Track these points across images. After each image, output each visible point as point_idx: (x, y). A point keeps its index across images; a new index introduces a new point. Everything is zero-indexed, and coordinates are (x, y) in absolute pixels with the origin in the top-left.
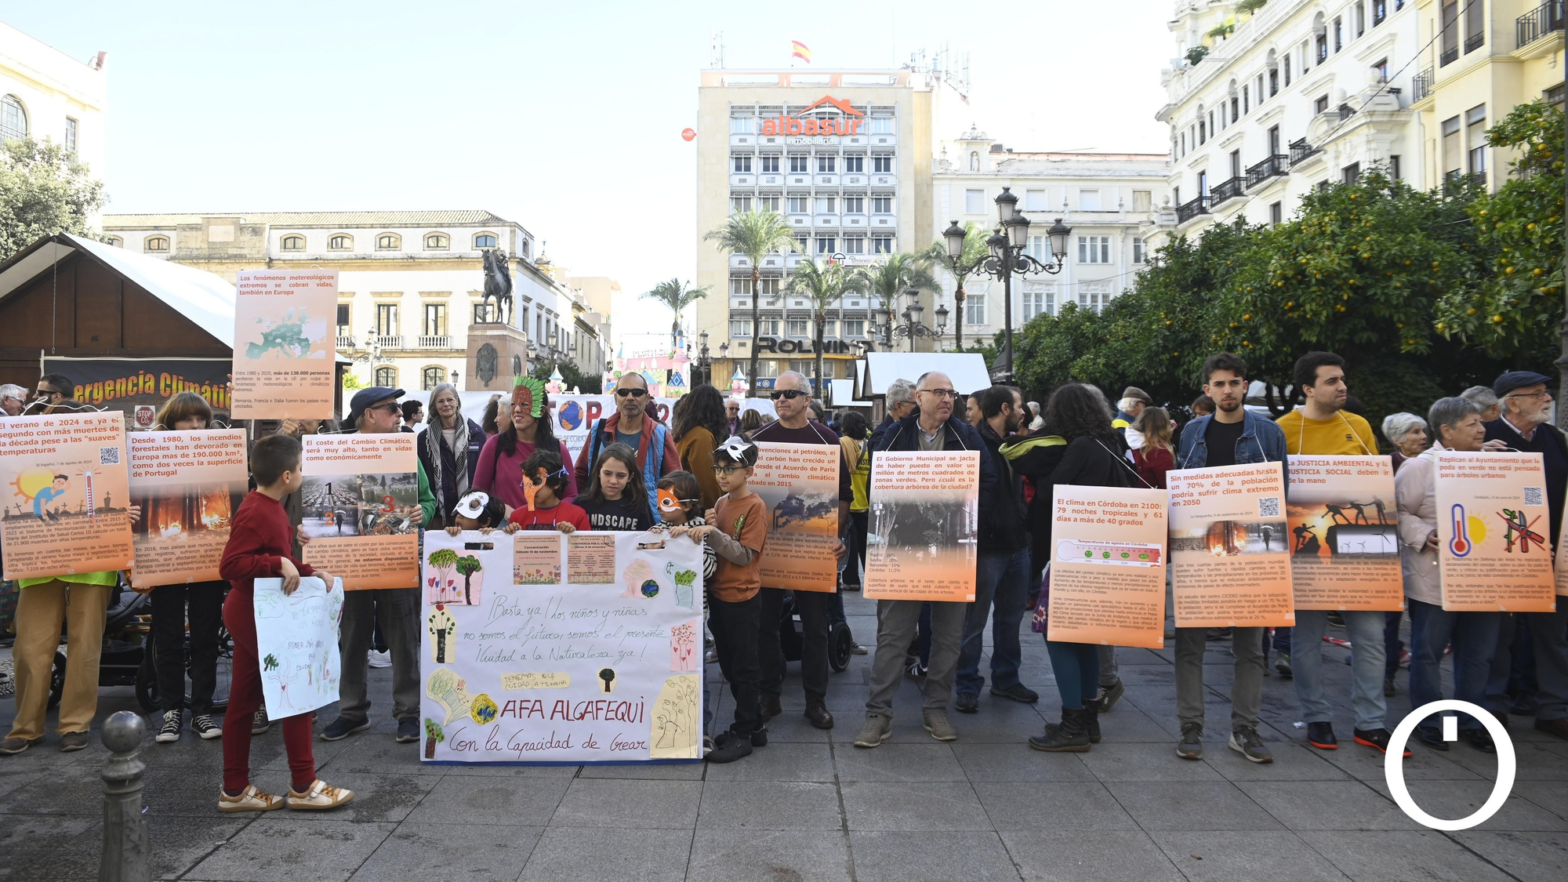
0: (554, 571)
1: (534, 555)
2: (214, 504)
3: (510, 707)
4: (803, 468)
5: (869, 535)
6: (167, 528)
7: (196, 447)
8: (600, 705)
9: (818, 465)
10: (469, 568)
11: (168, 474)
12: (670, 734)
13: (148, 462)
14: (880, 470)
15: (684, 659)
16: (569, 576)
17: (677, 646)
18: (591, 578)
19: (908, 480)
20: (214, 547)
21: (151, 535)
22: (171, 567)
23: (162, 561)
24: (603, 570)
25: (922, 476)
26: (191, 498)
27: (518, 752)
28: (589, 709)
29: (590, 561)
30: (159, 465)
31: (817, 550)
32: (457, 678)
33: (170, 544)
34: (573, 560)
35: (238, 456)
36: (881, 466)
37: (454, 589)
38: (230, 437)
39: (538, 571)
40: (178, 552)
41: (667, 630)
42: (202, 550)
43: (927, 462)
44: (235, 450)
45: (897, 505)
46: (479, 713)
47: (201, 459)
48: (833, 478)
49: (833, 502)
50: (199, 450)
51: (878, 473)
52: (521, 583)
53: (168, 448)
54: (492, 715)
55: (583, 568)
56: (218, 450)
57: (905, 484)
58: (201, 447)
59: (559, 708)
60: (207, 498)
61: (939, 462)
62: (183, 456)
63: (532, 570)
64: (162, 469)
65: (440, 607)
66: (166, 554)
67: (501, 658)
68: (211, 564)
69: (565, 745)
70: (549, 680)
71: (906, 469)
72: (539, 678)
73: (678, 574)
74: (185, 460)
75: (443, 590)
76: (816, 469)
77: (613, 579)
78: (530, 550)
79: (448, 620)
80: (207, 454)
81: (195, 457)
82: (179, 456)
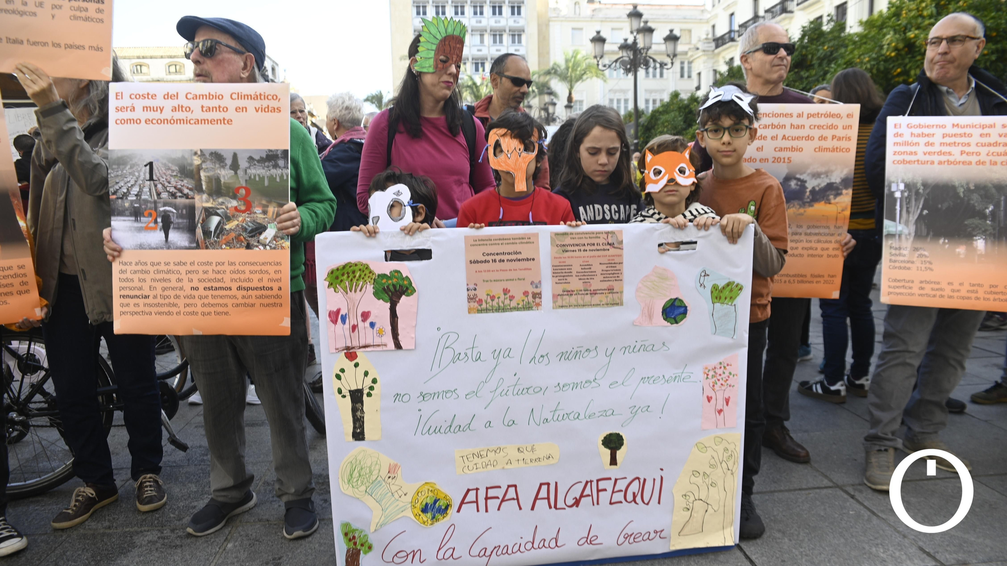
0: (531, 289)
1: (498, 265)
3: (471, 496)
4: (809, 138)
5: (887, 223)
8: (602, 485)
9: (829, 133)
10: (394, 291)
12: (698, 515)
14: (899, 140)
15: (720, 411)
16: (555, 297)
17: (712, 394)
18: (588, 298)
19: (940, 153)
24: (605, 285)
25: (960, 148)
27: (485, 559)
28: (588, 491)
29: (586, 273)
31: (819, 246)
32: (386, 461)
34: (560, 272)
36: (901, 135)
37: (372, 325)
39: (506, 291)
41: (697, 372)
43: (968, 131)
45: (925, 185)
46: (425, 510)
48: (848, 150)
49: (845, 182)
51: (896, 144)
52: (480, 311)
54: (444, 511)
55: (575, 284)
57: (936, 158)
59: (543, 493)
61: (986, 131)
63: (497, 290)
65: (351, 355)
67: (453, 427)
69: (553, 544)
70: (528, 455)
71: (937, 139)
72: (513, 454)
73: (715, 287)
75: (354, 328)
76: (825, 138)
77: (621, 299)
78: (490, 258)
79: (366, 374)
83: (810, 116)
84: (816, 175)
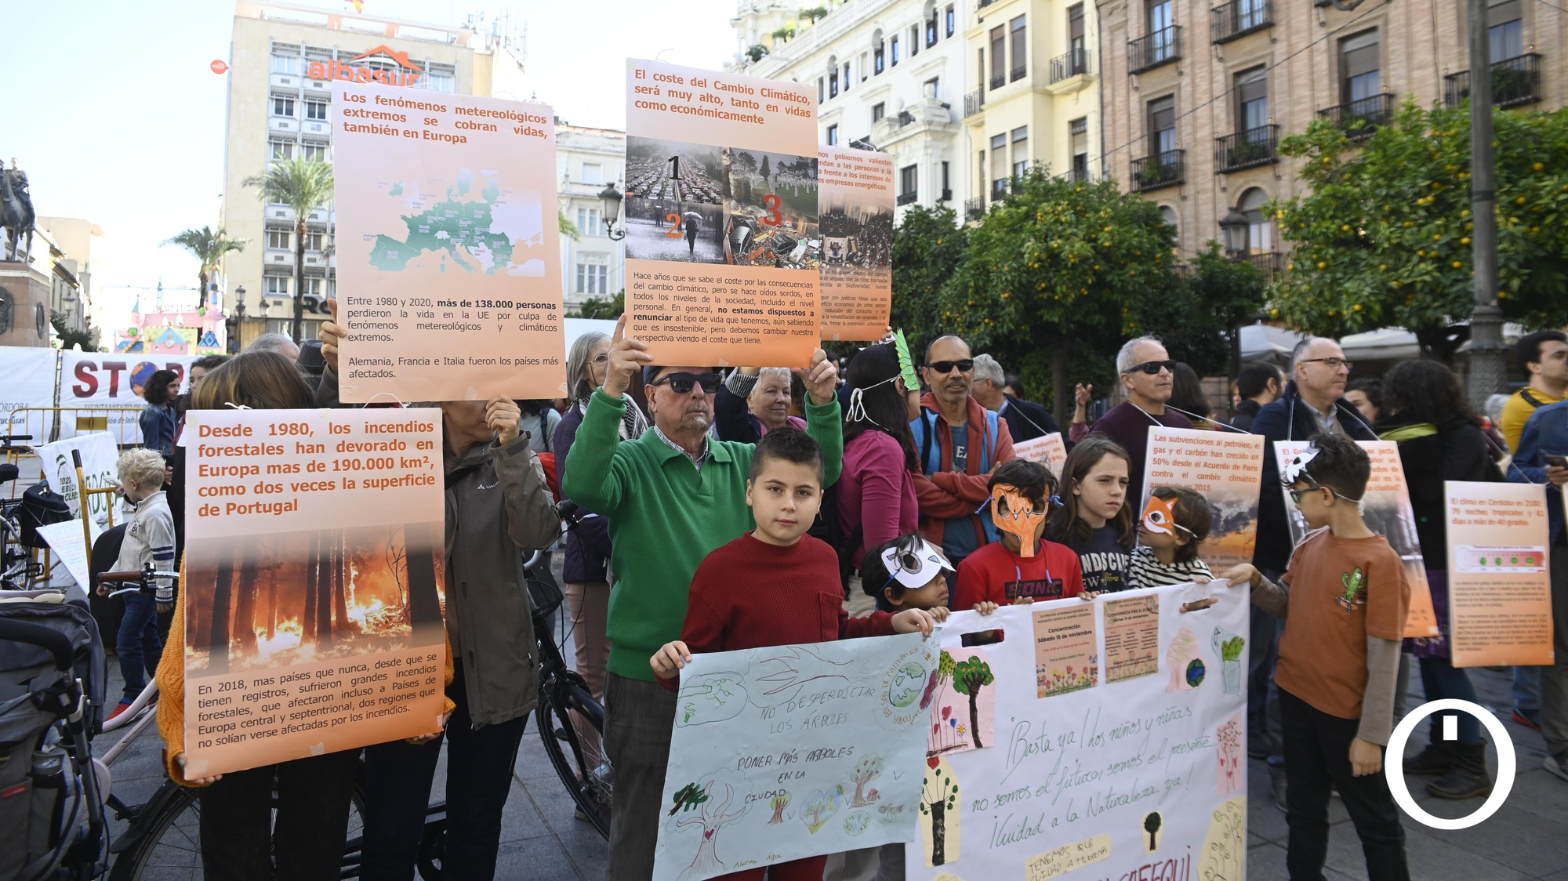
0: (1089, 665)
1: (1062, 642)
2: (373, 576)
4: (1225, 466)
6: (270, 635)
7: (342, 447)
8: (1143, 874)
9: (1240, 462)
10: (973, 679)
11: (278, 509)
13: (235, 481)
15: (1230, 774)
16: (1108, 670)
17: (1223, 756)
18: (1132, 668)
20: (372, 672)
21: (234, 652)
22: (278, 725)
23: (258, 713)
24: (1144, 653)
26: (325, 564)
29: (1131, 641)
30: (260, 488)
33: (276, 670)
34: (1112, 643)
37: (953, 722)
38: (411, 427)
39: (1069, 669)
40: (293, 689)
41: (1213, 733)
42: (347, 678)
44: (419, 454)
47: (351, 474)
50: (346, 455)
52: (1048, 694)
53: (280, 450)
55: (1123, 654)
56: (385, 455)
58: (350, 447)
60: (361, 562)
62: (313, 467)
63: (1063, 672)
64: (266, 498)
65: (933, 760)
66: (267, 694)
67: (1024, 832)
68: (363, 711)
70: (1086, 852)
72: (1074, 852)
73: (1224, 644)
74: (317, 477)
75: (936, 728)
76: (1238, 467)
77: (1156, 666)
78: (1054, 634)
79: (947, 781)
80: (363, 464)
81: (337, 469)
82: (303, 468)
83: (1228, 444)
84: (1230, 504)
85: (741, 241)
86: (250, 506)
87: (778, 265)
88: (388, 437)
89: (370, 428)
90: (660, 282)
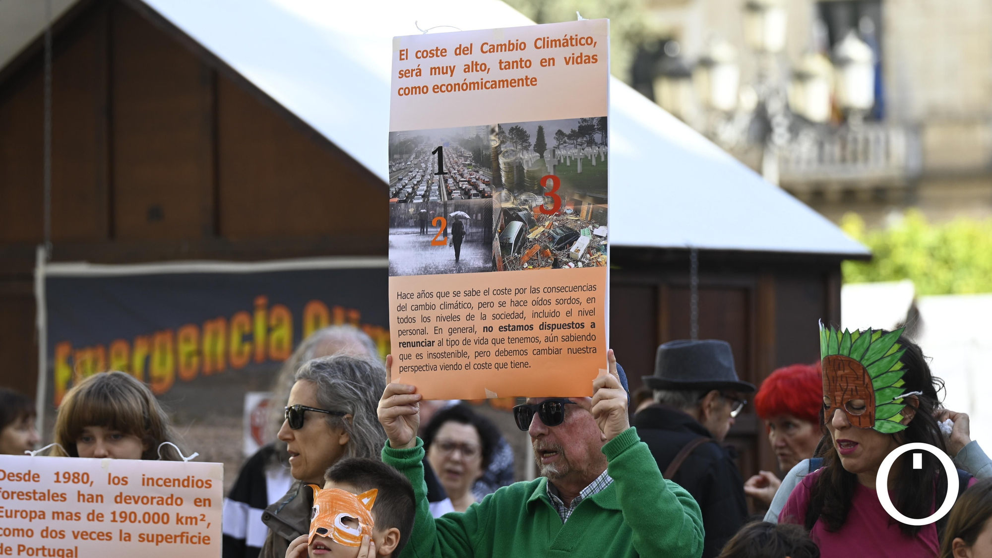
7: (120, 498)
11: (61, 554)
13: (24, 524)
30: (46, 533)
35: (200, 528)
38: (188, 482)
44: (196, 512)
47: (127, 527)
50: (123, 507)
53: (64, 498)
56: (162, 509)
58: (127, 499)
62: (94, 516)
64: (50, 544)
74: (96, 526)
80: (140, 517)
81: (114, 520)
82: (84, 517)
85: (512, 240)
86: (38, 550)
87: (556, 265)
88: (165, 492)
89: (147, 481)
90: (423, 301)
